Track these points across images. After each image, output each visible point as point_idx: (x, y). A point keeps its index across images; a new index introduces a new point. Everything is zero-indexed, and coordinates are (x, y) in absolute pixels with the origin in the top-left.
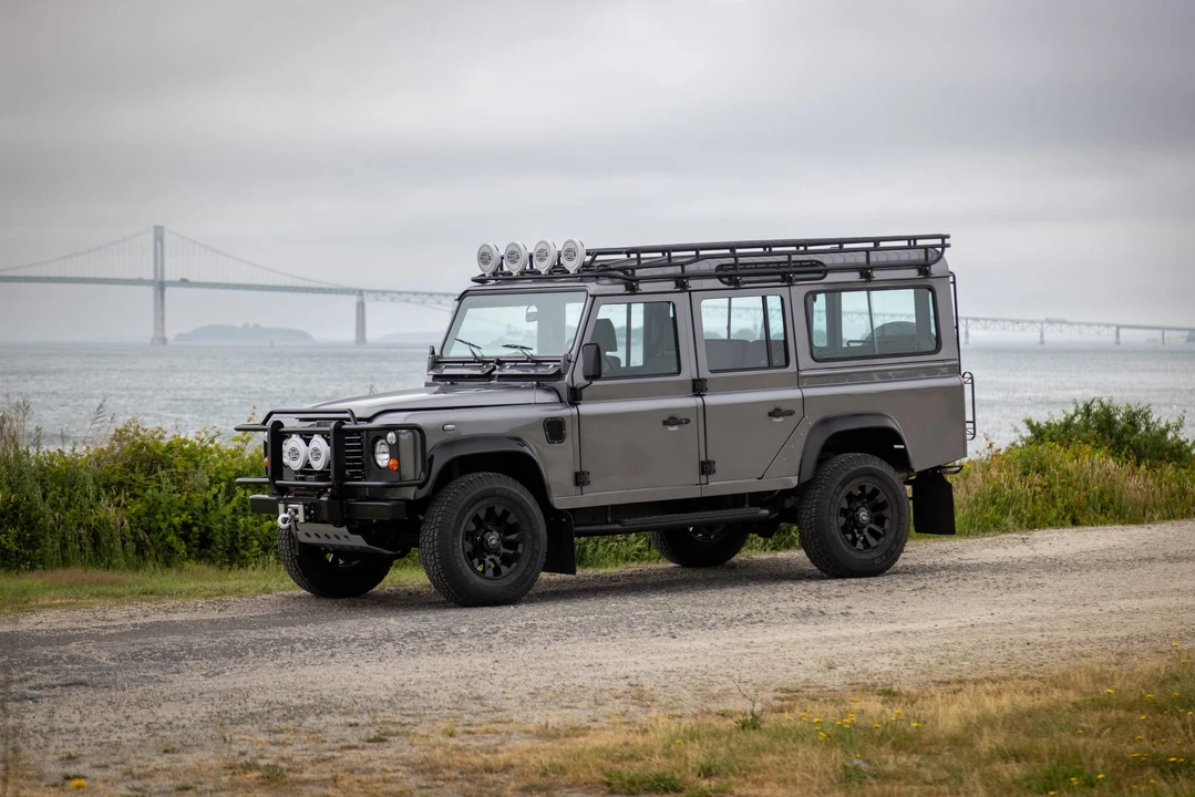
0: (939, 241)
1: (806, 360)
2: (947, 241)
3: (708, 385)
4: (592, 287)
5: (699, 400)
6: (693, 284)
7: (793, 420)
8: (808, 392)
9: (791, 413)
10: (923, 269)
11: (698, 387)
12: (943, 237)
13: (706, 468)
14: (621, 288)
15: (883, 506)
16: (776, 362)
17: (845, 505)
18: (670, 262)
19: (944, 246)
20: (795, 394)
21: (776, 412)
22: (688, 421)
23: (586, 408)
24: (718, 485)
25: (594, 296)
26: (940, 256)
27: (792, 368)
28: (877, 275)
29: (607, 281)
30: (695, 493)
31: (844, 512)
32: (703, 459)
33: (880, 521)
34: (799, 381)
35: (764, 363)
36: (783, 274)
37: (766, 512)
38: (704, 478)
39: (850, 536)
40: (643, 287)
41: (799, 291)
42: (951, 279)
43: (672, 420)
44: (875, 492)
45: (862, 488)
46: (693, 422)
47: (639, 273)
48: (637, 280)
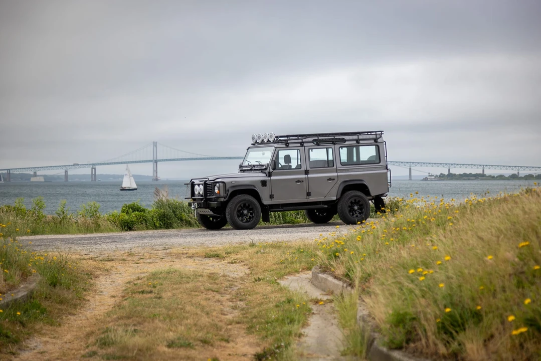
0: (380, 133)
1: (339, 165)
2: (382, 133)
3: (309, 172)
4: (276, 145)
5: (307, 176)
6: (305, 144)
7: (335, 181)
8: (339, 174)
9: (334, 179)
10: (376, 140)
11: (307, 172)
12: (381, 132)
13: (309, 194)
14: (284, 146)
15: (362, 205)
16: (330, 166)
17: (350, 205)
18: (298, 139)
19: (381, 134)
20: (335, 174)
21: (330, 179)
22: (303, 181)
23: (273, 178)
24: (312, 199)
25: (276, 148)
26: (381, 137)
27: (335, 167)
28: (361, 142)
29: (281, 144)
30: (305, 201)
31: (349, 206)
32: (308, 191)
33: (361, 209)
34: (337, 171)
35: (326, 166)
36: (332, 142)
37: (326, 206)
38: (308, 197)
39: (351, 213)
40: (290, 145)
41: (337, 146)
42: (384, 143)
43: (298, 181)
44: (359, 201)
45: (355, 200)
46: (304, 182)
47: (289, 142)
48: (289, 143)
